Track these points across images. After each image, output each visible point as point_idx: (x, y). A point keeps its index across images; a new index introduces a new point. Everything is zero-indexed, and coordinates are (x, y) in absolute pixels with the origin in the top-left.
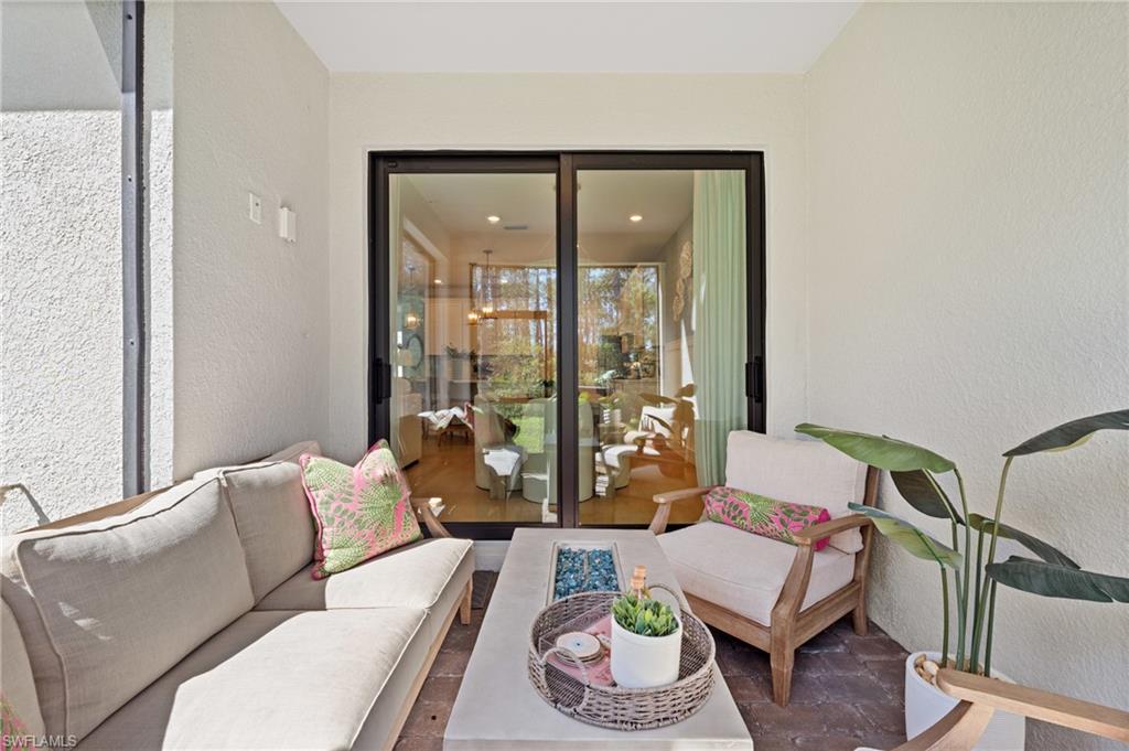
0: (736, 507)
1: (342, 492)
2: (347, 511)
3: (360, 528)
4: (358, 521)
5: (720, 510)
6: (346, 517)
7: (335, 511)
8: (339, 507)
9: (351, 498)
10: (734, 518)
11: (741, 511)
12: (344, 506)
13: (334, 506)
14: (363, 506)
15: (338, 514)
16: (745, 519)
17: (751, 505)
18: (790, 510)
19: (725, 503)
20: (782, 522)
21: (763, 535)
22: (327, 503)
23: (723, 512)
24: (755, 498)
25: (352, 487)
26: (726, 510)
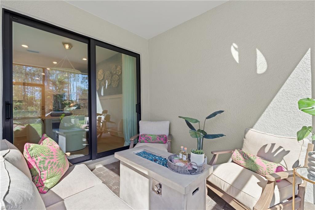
0: (148, 138)
1: (49, 155)
2: (53, 162)
3: (59, 168)
4: (58, 165)
5: (144, 139)
6: (53, 165)
7: (48, 163)
8: (50, 162)
9: (53, 157)
10: (148, 140)
11: (149, 139)
12: (52, 161)
13: (47, 162)
14: (58, 159)
15: (50, 164)
16: (151, 140)
17: (151, 137)
18: (160, 136)
19: (145, 137)
20: (159, 139)
21: (155, 143)
22: (43, 161)
23: (145, 140)
24: (152, 135)
25: (52, 152)
26: (146, 139)
